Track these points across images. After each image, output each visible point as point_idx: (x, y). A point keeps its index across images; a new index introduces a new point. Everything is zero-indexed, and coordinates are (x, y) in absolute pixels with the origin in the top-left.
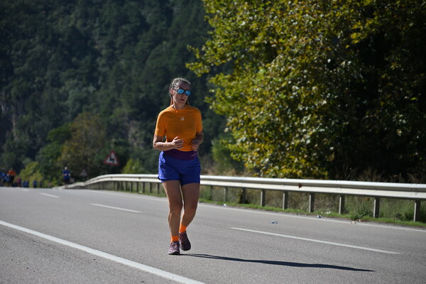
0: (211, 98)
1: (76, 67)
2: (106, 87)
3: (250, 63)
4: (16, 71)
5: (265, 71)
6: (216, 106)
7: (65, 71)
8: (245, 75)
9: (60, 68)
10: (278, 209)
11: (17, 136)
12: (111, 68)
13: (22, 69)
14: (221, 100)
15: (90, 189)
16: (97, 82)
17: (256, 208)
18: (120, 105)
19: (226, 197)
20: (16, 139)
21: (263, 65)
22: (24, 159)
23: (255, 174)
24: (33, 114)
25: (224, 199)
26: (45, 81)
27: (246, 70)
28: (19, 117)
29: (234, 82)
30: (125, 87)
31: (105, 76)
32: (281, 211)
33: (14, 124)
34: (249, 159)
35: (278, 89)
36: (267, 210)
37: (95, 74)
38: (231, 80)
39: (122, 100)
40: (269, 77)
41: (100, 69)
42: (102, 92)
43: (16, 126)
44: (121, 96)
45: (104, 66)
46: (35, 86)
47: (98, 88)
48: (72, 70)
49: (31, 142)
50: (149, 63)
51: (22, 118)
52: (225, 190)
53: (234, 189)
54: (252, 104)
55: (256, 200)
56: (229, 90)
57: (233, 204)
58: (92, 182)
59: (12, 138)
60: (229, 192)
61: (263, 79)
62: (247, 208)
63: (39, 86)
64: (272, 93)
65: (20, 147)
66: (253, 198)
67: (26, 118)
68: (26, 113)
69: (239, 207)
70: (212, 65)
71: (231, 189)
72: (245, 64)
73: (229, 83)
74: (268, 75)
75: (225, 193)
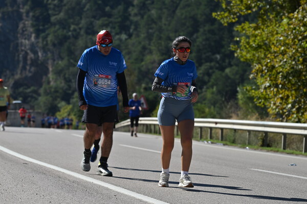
0: (236, 46)
1: (109, 15)
2: (138, 36)
3: (274, 13)
4: (53, 19)
5: (288, 20)
6: (241, 53)
7: (98, 19)
8: (269, 24)
9: (94, 17)
10: (298, 152)
11: (53, 81)
12: (142, 17)
13: (58, 17)
14: (246, 48)
15: (121, 131)
16: (129, 31)
17: (277, 151)
18: (151, 52)
19: (248, 141)
20: (52, 83)
21: (287, 15)
22: (59, 103)
23: (278, 120)
24: (69, 60)
25: (247, 142)
26: (80, 29)
27: (270, 19)
28: (56, 62)
29: (259, 31)
30: (155, 35)
31: (137, 25)
32: (302, 154)
33: (51, 69)
34: (272, 105)
35: (300, 37)
36: (288, 154)
37: (128, 23)
38: (256, 28)
39: (153, 48)
40: (292, 26)
41: (132, 18)
42: (134, 40)
43: (52, 71)
44: (152, 44)
45: (136, 15)
46: (70, 33)
47: (130, 36)
48: (106, 18)
49: (66, 87)
50: (178, 12)
51: (57, 64)
52: (248, 133)
53: (257, 133)
54: (275, 52)
55: (278, 144)
56: (253, 39)
57: (256, 147)
58: (123, 125)
59: (49, 83)
60: (252, 135)
61: (286, 28)
62: (268, 151)
63: (74, 33)
64: (295, 42)
65: (56, 91)
66: (274, 141)
67: (62, 63)
68: (62, 59)
69: (261, 150)
70: (238, 14)
71: (254, 132)
72: (269, 14)
73: (253, 32)
74: (292, 24)
75: (248, 136)
